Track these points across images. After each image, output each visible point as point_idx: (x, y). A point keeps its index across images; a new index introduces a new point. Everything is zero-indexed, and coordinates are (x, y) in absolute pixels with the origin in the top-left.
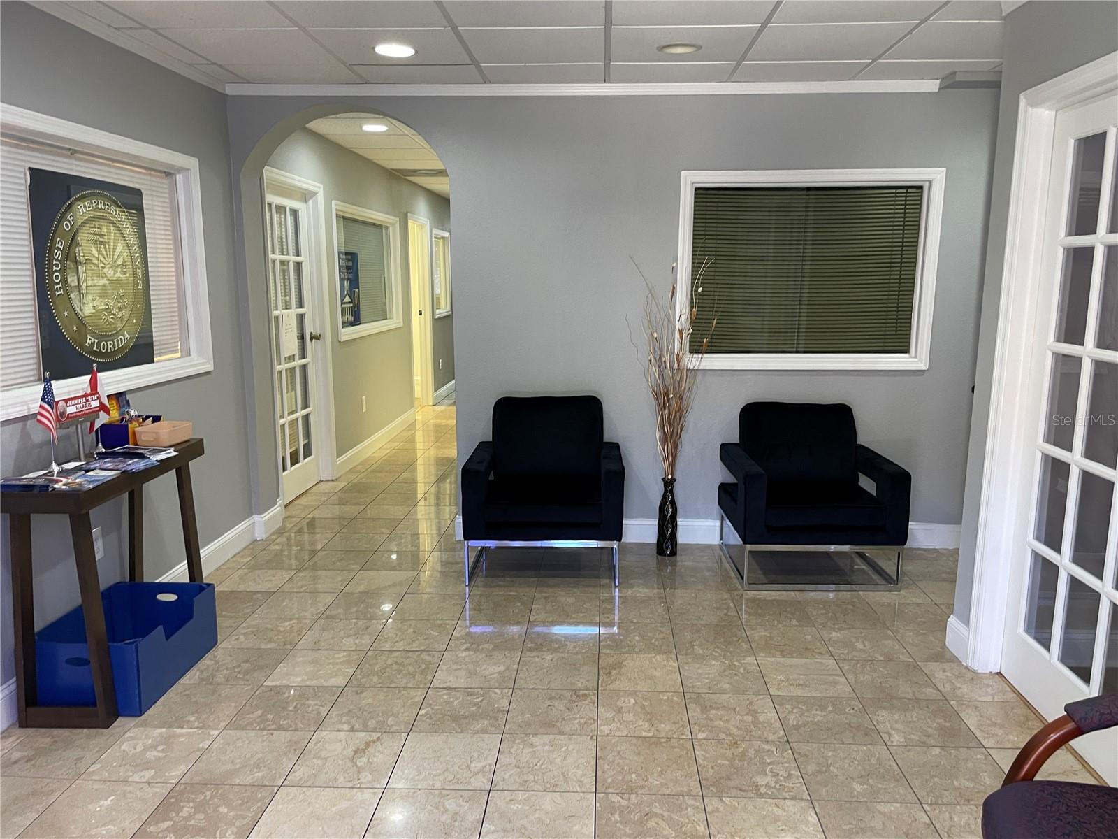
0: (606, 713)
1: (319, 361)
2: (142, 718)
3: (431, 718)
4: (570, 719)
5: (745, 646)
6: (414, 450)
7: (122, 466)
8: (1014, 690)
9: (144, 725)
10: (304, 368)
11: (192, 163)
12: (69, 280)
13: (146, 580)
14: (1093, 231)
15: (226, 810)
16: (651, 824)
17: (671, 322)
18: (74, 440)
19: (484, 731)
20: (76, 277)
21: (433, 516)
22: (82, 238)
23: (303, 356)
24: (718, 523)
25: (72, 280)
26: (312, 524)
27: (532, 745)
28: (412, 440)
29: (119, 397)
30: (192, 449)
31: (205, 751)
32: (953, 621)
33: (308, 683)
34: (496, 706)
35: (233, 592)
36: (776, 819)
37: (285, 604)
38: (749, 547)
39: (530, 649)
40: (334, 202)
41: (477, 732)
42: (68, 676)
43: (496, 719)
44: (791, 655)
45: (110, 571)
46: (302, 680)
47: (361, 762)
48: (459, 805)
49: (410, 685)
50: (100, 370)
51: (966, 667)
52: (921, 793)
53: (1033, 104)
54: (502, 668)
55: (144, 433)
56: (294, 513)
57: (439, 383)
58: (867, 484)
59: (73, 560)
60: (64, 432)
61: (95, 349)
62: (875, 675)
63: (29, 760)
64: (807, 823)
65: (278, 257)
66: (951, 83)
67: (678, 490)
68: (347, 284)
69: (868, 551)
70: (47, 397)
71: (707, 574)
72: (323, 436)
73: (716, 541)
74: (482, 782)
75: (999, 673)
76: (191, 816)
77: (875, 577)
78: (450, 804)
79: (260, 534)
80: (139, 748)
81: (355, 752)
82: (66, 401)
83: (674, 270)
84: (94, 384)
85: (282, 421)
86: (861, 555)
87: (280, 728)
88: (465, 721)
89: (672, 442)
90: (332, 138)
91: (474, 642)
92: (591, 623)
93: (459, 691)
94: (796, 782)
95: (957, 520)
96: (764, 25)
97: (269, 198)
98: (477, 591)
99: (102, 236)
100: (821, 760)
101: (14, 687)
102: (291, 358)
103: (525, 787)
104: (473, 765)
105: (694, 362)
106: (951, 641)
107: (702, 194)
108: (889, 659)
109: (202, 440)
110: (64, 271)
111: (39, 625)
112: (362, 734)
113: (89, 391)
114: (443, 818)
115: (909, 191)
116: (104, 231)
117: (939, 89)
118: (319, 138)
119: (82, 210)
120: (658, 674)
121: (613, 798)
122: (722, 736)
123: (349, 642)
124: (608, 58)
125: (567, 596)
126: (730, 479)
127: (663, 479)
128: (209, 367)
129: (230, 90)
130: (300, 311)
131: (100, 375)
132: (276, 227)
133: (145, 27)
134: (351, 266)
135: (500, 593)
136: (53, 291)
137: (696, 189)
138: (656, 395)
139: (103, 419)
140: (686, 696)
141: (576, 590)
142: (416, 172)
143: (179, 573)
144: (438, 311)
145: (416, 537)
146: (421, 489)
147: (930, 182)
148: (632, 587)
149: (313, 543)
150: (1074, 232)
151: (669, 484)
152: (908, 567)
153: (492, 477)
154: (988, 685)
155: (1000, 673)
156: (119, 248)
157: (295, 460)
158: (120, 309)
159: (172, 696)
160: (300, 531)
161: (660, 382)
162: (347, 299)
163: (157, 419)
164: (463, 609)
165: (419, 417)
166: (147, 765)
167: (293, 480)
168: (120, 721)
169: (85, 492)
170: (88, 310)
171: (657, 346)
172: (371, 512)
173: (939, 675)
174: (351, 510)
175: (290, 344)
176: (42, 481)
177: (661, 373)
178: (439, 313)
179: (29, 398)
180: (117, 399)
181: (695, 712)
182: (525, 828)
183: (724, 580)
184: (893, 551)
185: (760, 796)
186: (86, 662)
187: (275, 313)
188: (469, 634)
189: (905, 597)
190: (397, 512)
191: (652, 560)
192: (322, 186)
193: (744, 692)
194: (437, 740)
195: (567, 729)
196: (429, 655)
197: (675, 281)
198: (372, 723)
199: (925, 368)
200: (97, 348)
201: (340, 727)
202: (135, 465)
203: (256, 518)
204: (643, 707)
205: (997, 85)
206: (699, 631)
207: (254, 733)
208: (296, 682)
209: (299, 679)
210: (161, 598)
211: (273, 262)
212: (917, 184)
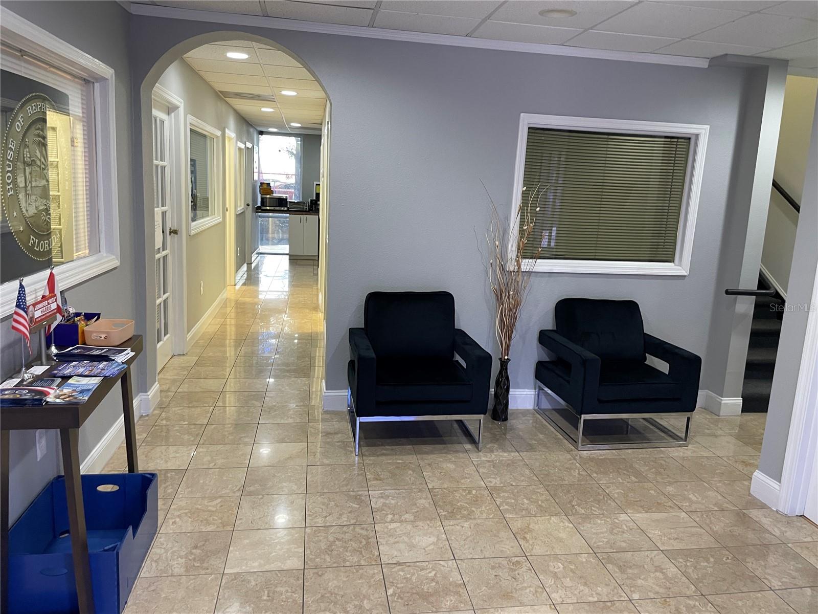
0: (547, 580)
4: (521, 589)
5: (612, 504)
10: (165, 258)
11: (110, 73)
12: (19, 180)
19: (456, 608)
20: (23, 178)
22: (29, 139)
23: (164, 249)
24: (534, 392)
25: (21, 181)
32: (759, 475)
33: (267, 568)
34: (451, 579)
37: (202, 482)
38: (585, 417)
39: (446, 518)
40: (189, 116)
41: (450, 610)
43: (459, 594)
46: (260, 565)
49: (362, 563)
51: (778, 512)
54: (433, 539)
55: (93, 332)
57: (238, 266)
61: (35, 248)
70: (23, 303)
72: (176, 317)
82: (34, 305)
84: (52, 287)
88: (433, 599)
89: (509, 330)
91: (394, 513)
93: (409, 566)
96: (642, 1)
97: (155, 112)
99: (44, 137)
102: (159, 250)
107: (533, 131)
110: (14, 172)
113: (48, 294)
115: (679, 140)
116: (46, 132)
117: (709, 66)
119: (30, 111)
120: (563, 536)
122: (651, 595)
124: (488, 17)
126: (544, 357)
127: (500, 359)
128: (118, 263)
129: (134, 9)
130: (165, 209)
134: (194, 170)
135: (389, 461)
136: (6, 191)
137: (530, 128)
138: (496, 292)
140: (599, 557)
141: (450, 456)
142: (237, 95)
147: (698, 135)
151: (504, 364)
155: (803, 515)
158: (54, 210)
163: (98, 317)
169: (82, 405)
170: (32, 211)
175: (158, 238)
178: (239, 210)
181: (616, 573)
187: (152, 211)
192: (183, 101)
193: (640, 550)
195: (525, 600)
196: (362, 529)
199: (686, 274)
200: (37, 248)
202: (109, 370)
203: (143, 396)
204: (573, 571)
206: (569, 491)
208: (254, 568)
209: (256, 564)
210: (101, 488)
211: (157, 166)
212: (688, 136)
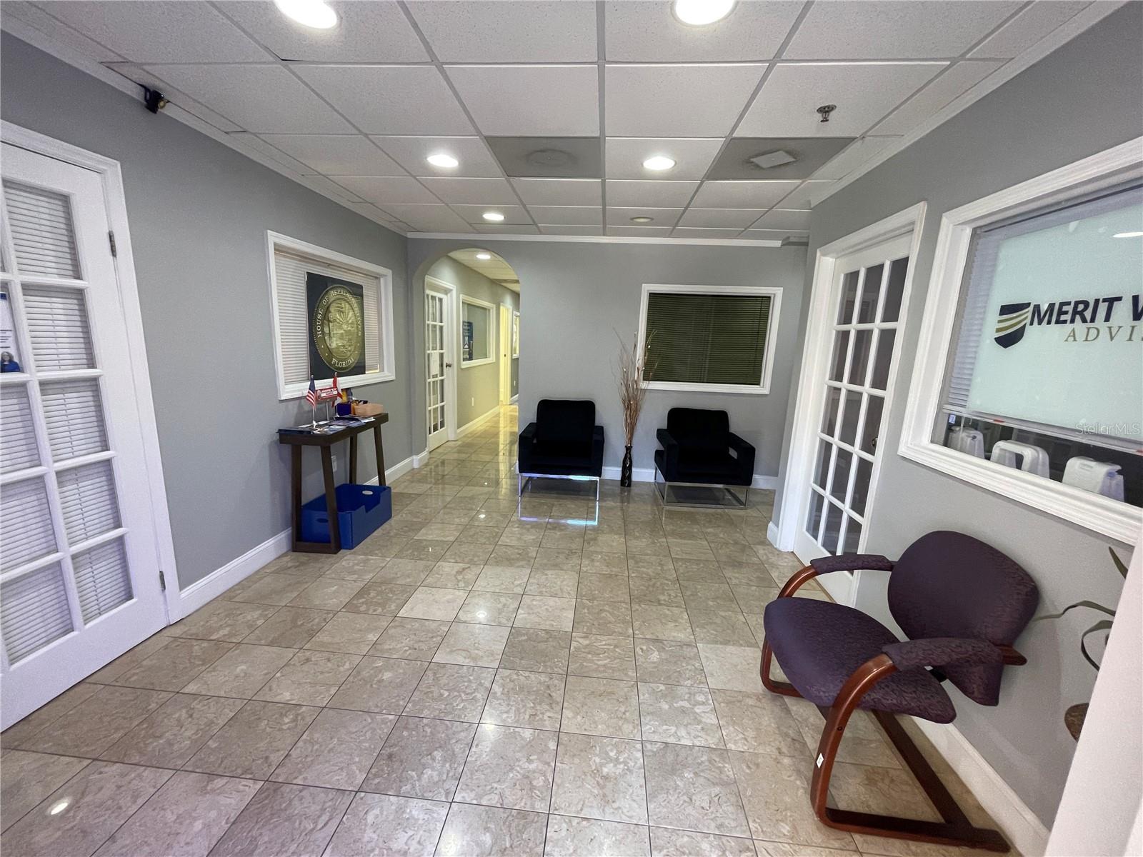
0: (586, 562)
1: (450, 378)
2: (352, 551)
3: (496, 559)
4: (567, 564)
5: (661, 533)
6: (498, 427)
7: (346, 424)
8: (799, 560)
9: (355, 553)
10: (442, 381)
11: (389, 272)
13: (358, 483)
14: (850, 322)
15: (391, 595)
16: (603, 615)
17: (634, 363)
18: (324, 410)
19: (523, 567)
20: (328, 329)
21: (507, 461)
22: (332, 309)
23: (442, 375)
24: (654, 471)
25: (326, 330)
26: (443, 463)
27: (546, 575)
28: (498, 422)
29: (347, 390)
30: (382, 418)
31: (383, 568)
32: (771, 525)
34: (530, 555)
35: (401, 493)
36: (666, 616)
37: (427, 500)
38: (668, 483)
39: (550, 529)
40: (461, 295)
41: (518, 567)
42: (318, 528)
43: (529, 561)
44: (684, 538)
45: (340, 478)
46: (433, 537)
47: (460, 577)
48: (507, 600)
49: (487, 543)
50: (338, 377)
51: (776, 549)
52: (743, 608)
53: (824, 255)
54: (534, 537)
55: (359, 409)
56: (435, 456)
57: (513, 394)
58: (733, 453)
59: (322, 471)
60: (319, 406)
62: (728, 550)
63: (296, 567)
64: (682, 618)
65: (431, 323)
66: (787, 243)
67: (634, 452)
68: (467, 339)
69: (733, 488)
70: (312, 388)
71: (646, 497)
72: (451, 417)
73: (652, 480)
74: (519, 590)
75: (793, 552)
76: (374, 597)
77: (734, 502)
78: (503, 600)
79: (416, 465)
80: (351, 564)
81: (457, 572)
82: (321, 390)
83: (636, 336)
84: (335, 383)
85: (429, 408)
86: (728, 490)
87: (421, 559)
88: (512, 561)
89: (631, 427)
90: (463, 262)
91: (522, 524)
92: (583, 518)
93: (511, 547)
94: (680, 599)
95: (776, 474)
96: (686, 208)
97: (428, 292)
98: (524, 499)
99: (342, 308)
100: (694, 590)
101: (291, 531)
102: (436, 376)
103: (541, 594)
104: (516, 582)
105: (644, 385)
106: (770, 536)
107: (653, 296)
108: (736, 543)
109: (387, 414)
110: (322, 325)
111: (305, 501)
112: (461, 564)
113: (332, 386)
114: (498, 606)
115: (764, 299)
116: (343, 306)
117: (781, 245)
118: (455, 261)
119: (333, 294)
120: (615, 544)
121: (585, 601)
122: (644, 575)
123: (457, 520)
124: (604, 223)
125: (570, 504)
126: (661, 448)
127: (626, 446)
128: (393, 378)
129: (410, 235)
130: (441, 351)
131: (339, 379)
132: (430, 308)
133: (367, 202)
134: (469, 328)
135: (537, 501)
136: (317, 335)
137: (650, 294)
138: (624, 402)
139: (339, 401)
140: (627, 555)
142: (506, 281)
143: (374, 481)
144: (514, 355)
145: (498, 470)
146: (501, 447)
147: (775, 295)
148: (605, 501)
149: (444, 471)
150: (842, 322)
151: (629, 449)
152: (752, 498)
153: (535, 441)
154: (786, 558)
156: (351, 314)
157: (435, 429)
158: (350, 346)
159: (368, 540)
160: (437, 466)
161: (626, 395)
162: (467, 346)
163: (365, 402)
164: (517, 507)
165: (502, 411)
166: (354, 573)
167: (434, 439)
168: (342, 551)
169: (329, 436)
170: (334, 345)
171: (626, 376)
172: (474, 457)
173: (761, 552)
174: (463, 456)
175: (435, 368)
176: (308, 429)
177: (627, 390)
178: (515, 356)
179: (302, 388)
180: (347, 392)
181: (631, 562)
182: (539, 613)
183: (655, 502)
184: (744, 488)
185: (660, 604)
186: (327, 521)
187: (428, 352)
188: (520, 521)
189: (751, 512)
190: (487, 458)
191: (618, 489)
192: (455, 286)
193: (658, 556)
194: (499, 569)
195: (565, 568)
197: (637, 341)
198: (466, 560)
199: (768, 394)
200: (337, 365)
201: (451, 560)
202: (354, 424)
203: (414, 457)
204: (605, 560)
205: (806, 244)
206: (638, 525)
207: (407, 560)
209: (431, 537)
210: (365, 492)
211: (428, 325)
212: (768, 295)
